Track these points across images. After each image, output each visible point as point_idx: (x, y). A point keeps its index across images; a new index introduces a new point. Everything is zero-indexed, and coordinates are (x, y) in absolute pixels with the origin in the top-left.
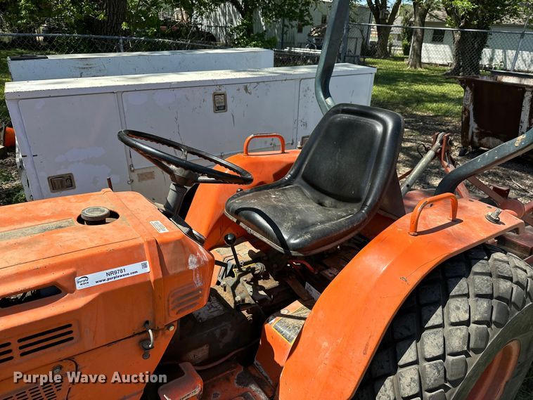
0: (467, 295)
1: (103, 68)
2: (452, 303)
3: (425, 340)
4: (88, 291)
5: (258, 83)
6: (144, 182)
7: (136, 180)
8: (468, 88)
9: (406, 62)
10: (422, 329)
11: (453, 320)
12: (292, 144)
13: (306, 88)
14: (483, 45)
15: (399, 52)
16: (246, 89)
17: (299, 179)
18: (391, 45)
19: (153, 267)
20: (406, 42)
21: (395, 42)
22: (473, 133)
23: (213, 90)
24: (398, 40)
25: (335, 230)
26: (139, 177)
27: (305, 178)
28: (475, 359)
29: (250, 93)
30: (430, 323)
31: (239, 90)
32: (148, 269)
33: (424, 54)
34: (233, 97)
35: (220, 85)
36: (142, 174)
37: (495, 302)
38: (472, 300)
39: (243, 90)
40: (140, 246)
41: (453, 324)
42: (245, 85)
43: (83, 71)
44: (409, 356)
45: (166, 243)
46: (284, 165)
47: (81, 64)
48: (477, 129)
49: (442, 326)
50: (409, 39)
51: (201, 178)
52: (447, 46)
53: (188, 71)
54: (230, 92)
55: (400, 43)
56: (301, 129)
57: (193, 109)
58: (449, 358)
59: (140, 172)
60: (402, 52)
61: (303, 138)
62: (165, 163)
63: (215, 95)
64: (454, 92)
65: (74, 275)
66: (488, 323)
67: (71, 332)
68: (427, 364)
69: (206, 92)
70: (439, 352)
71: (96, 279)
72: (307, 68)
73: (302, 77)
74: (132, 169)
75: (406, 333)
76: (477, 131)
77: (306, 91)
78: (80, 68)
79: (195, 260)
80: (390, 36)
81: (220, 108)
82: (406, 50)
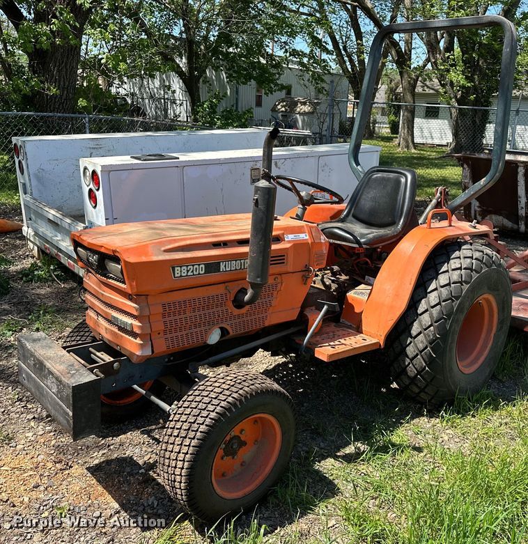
0: (459, 258)
1: (112, 148)
3: (440, 278)
8: (465, 166)
9: (396, 142)
10: (438, 274)
11: (453, 268)
13: (323, 164)
14: (485, 121)
15: (385, 130)
16: (276, 164)
17: (350, 217)
18: (375, 122)
20: (393, 118)
21: (379, 117)
22: (475, 211)
23: (250, 165)
24: (383, 114)
25: (385, 235)
27: (354, 216)
28: (466, 287)
29: (279, 168)
30: (441, 271)
32: (307, 237)
33: (416, 132)
35: (256, 161)
37: (474, 261)
38: (462, 260)
39: (273, 165)
40: (303, 227)
41: (453, 270)
42: (276, 161)
43: (92, 151)
44: (432, 286)
46: (336, 211)
47: (92, 144)
48: (479, 207)
49: (447, 271)
50: (397, 114)
53: (192, 152)
55: (386, 119)
57: (235, 181)
58: (452, 285)
60: (389, 130)
63: (252, 170)
64: (456, 175)
65: (284, 234)
66: (471, 269)
67: (284, 259)
68: (442, 289)
69: (245, 167)
70: (447, 283)
71: (290, 237)
72: (328, 147)
73: (320, 155)
75: (430, 277)
76: (479, 209)
77: (324, 166)
78: (90, 148)
79: (323, 238)
80: (374, 110)
82: (394, 128)
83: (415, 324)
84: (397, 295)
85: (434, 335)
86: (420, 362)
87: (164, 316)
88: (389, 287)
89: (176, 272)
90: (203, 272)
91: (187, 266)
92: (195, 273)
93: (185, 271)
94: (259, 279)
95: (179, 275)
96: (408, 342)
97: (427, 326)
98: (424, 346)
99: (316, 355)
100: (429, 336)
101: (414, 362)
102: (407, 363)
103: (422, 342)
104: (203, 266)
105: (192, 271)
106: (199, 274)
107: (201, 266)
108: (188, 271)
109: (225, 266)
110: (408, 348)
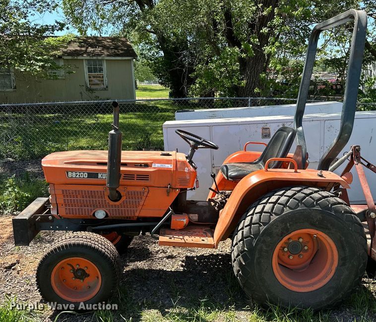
1: (222, 116)
4: (155, 168)
10: (258, 205)
13: (329, 126)
17: (262, 161)
19: (173, 166)
28: (275, 217)
31: (278, 126)
32: (172, 167)
37: (291, 200)
40: (171, 160)
42: (283, 123)
45: (179, 161)
47: (210, 115)
51: (199, 146)
54: (273, 127)
57: (250, 136)
62: (188, 140)
63: (263, 129)
65: (152, 163)
66: (284, 205)
67: (148, 178)
69: (258, 127)
71: (157, 165)
73: (325, 119)
74: (213, 166)
75: (254, 206)
77: (329, 128)
78: (209, 117)
79: (187, 169)
83: (235, 237)
85: (242, 247)
87: (64, 196)
89: (69, 175)
90: (86, 177)
91: (76, 172)
92: (81, 177)
93: (75, 175)
95: (71, 176)
97: (239, 240)
98: (237, 254)
100: (239, 247)
104: (87, 174)
105: (79, 176)
106: (84, 177)
107: (85, 174)
108: (76, 175)
109: (102, 176)
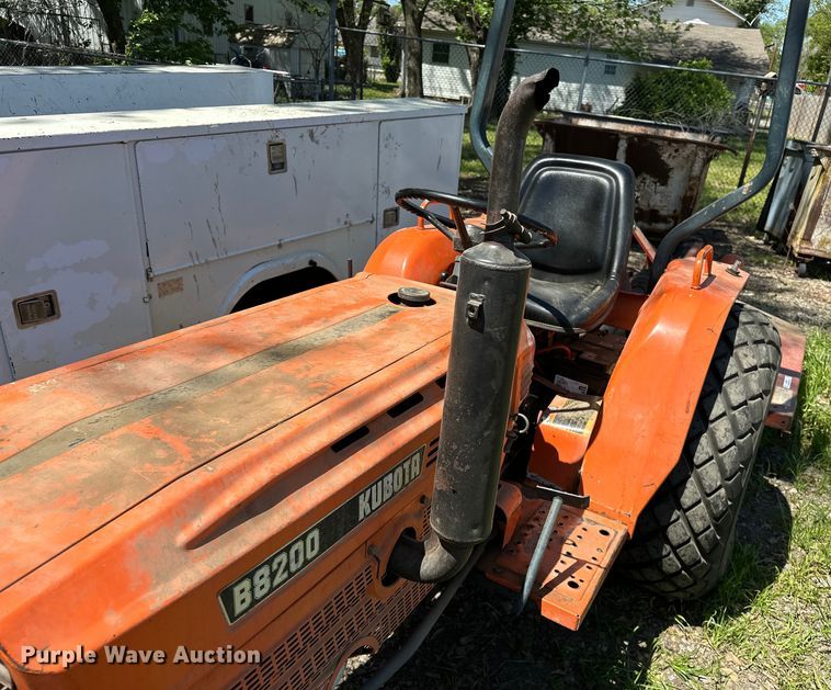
2: (740, 352)
3: (729, 390)
5: (327, 126)
6: (167, 297)
7: (155, 295)
8: (548, 137)
10: (722, 382)
11: (746, 367)
12: (372, 222)
13: (387, 135)
14: (508, 71)
15: (379, 76)
16: (312, 135)
18: (366, 65)
21: (370, 59)
23: (267, 137)
24: (375, 55)
26: (160, 288)
29: (317, 143)
30: (728, 374)
31: (302, 137)
34: (295, 148)
35: (277, 129)
36: (164, 284)
38: (752, 348)
39: (307, 137)
41: (747, 371)
42: (310, 128)
44: (718, 409)
49: (736, 375)
52: (455, 69)
54: (291, 141)
55: (378, 61)
56: (383, 197)
58: (750, 403)
59: (162, 280)
61: (386, 211)
63: (271, 145)
68: (736, 412)
69: (258, 141)
70: (741, 399)
73: (382, 118)
74: (152, 275)
77: (387, 139)
80: (365, 49)
81: (278, 165)
82: (392, 74)
83: (688, 485)
84: (660, 435)
85: (725, 504)
86: (692, 551)
88: (640, 416)
90: (317, 549)
91: (271, 561)
93: (266, 579)
94: (475, 531)
96: (674, 517)
97: (714, 487)
98: (706, 526)
99: (543, 614)
100: (717, 506)
101: (681, 551)
102: (664, 553)
103: (703, 518)
104: (316, 533)
105: (286, 569)
106: (306, 562)
107: (309, 538)
108: (273, 575)
109: (370, 500)
110: (671, 528)
